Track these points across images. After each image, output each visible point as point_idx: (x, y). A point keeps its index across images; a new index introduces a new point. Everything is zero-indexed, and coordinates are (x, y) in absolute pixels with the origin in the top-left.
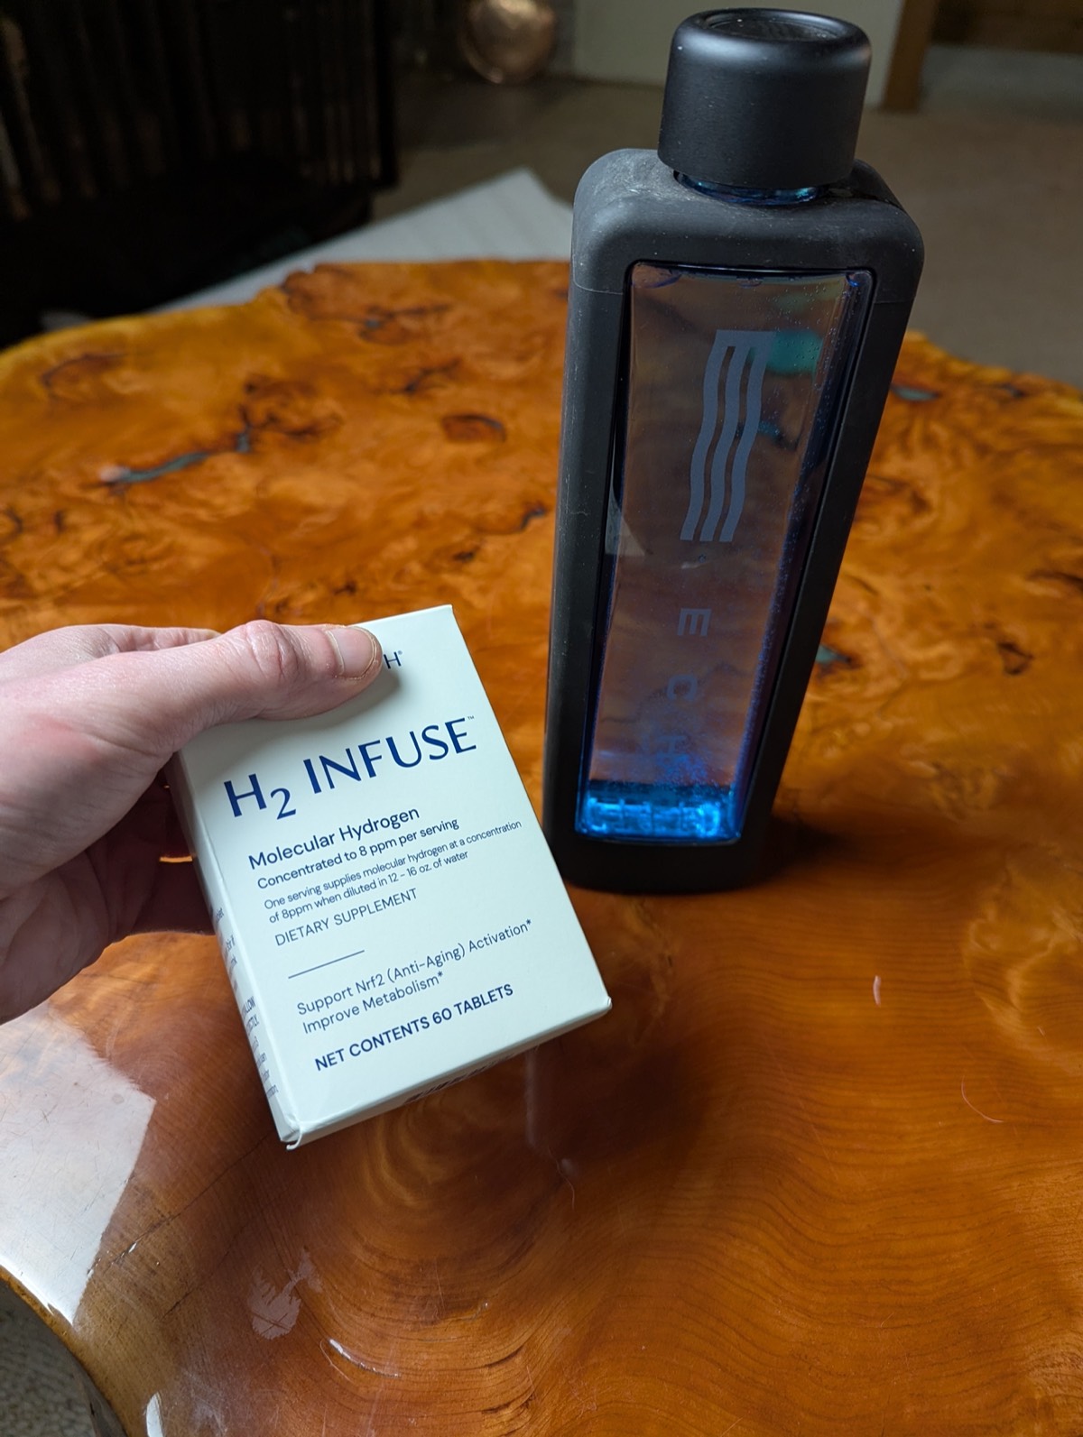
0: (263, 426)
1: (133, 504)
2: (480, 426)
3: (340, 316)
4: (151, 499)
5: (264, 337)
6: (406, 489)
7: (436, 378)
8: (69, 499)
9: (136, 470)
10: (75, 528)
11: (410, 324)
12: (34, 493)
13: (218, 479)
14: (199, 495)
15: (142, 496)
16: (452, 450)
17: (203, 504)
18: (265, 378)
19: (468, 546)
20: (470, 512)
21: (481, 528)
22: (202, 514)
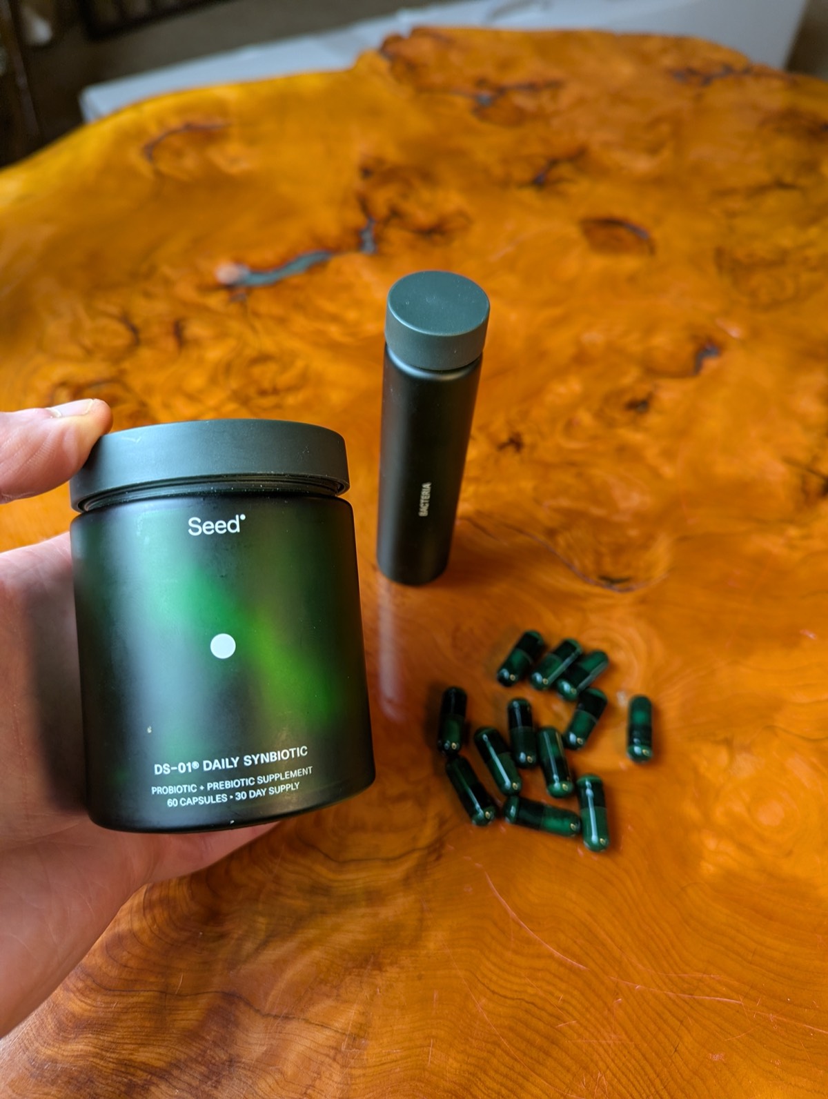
0: (386, 221)
1: (257, 315)
2: (622, 232)
3: (447, 89)
4: (277, 310)
5: (373, 112)
6: (557, 311)
7: (564, 170)
8: (185, 304)
9: (256, 270)
10: (197, 343)
11: (523, 101)
12: (148, 295)
13: (348, 287)
14: (330, 307)
15: (265, 304)
16: (599, 263)
17: (335, 318)
18: (380, 161)
19: (640, 392)
20: (633, 344)
21: (651, 370)
22: (334, 331)
